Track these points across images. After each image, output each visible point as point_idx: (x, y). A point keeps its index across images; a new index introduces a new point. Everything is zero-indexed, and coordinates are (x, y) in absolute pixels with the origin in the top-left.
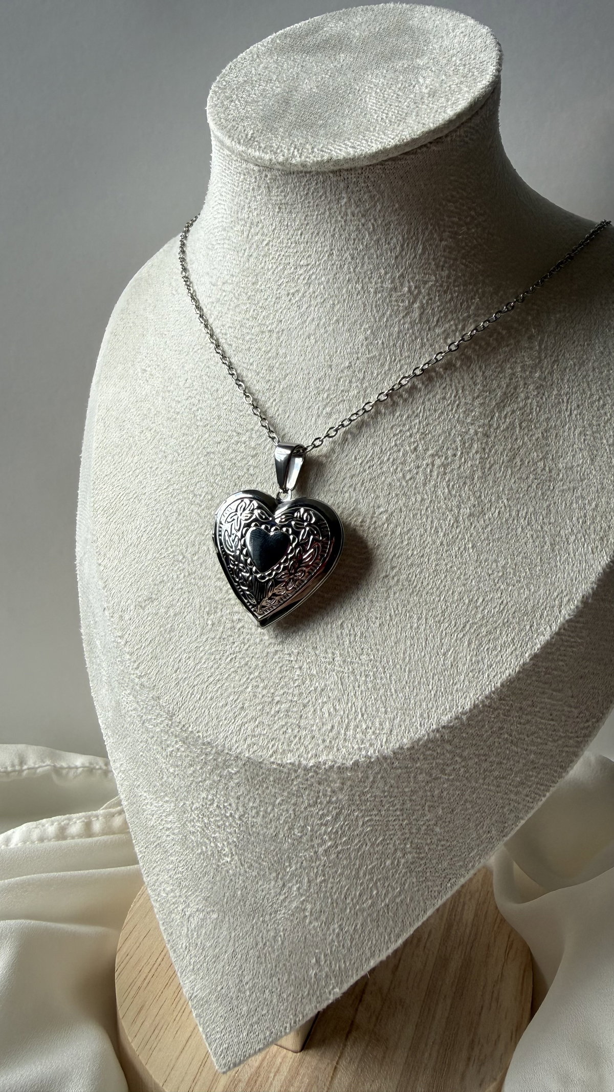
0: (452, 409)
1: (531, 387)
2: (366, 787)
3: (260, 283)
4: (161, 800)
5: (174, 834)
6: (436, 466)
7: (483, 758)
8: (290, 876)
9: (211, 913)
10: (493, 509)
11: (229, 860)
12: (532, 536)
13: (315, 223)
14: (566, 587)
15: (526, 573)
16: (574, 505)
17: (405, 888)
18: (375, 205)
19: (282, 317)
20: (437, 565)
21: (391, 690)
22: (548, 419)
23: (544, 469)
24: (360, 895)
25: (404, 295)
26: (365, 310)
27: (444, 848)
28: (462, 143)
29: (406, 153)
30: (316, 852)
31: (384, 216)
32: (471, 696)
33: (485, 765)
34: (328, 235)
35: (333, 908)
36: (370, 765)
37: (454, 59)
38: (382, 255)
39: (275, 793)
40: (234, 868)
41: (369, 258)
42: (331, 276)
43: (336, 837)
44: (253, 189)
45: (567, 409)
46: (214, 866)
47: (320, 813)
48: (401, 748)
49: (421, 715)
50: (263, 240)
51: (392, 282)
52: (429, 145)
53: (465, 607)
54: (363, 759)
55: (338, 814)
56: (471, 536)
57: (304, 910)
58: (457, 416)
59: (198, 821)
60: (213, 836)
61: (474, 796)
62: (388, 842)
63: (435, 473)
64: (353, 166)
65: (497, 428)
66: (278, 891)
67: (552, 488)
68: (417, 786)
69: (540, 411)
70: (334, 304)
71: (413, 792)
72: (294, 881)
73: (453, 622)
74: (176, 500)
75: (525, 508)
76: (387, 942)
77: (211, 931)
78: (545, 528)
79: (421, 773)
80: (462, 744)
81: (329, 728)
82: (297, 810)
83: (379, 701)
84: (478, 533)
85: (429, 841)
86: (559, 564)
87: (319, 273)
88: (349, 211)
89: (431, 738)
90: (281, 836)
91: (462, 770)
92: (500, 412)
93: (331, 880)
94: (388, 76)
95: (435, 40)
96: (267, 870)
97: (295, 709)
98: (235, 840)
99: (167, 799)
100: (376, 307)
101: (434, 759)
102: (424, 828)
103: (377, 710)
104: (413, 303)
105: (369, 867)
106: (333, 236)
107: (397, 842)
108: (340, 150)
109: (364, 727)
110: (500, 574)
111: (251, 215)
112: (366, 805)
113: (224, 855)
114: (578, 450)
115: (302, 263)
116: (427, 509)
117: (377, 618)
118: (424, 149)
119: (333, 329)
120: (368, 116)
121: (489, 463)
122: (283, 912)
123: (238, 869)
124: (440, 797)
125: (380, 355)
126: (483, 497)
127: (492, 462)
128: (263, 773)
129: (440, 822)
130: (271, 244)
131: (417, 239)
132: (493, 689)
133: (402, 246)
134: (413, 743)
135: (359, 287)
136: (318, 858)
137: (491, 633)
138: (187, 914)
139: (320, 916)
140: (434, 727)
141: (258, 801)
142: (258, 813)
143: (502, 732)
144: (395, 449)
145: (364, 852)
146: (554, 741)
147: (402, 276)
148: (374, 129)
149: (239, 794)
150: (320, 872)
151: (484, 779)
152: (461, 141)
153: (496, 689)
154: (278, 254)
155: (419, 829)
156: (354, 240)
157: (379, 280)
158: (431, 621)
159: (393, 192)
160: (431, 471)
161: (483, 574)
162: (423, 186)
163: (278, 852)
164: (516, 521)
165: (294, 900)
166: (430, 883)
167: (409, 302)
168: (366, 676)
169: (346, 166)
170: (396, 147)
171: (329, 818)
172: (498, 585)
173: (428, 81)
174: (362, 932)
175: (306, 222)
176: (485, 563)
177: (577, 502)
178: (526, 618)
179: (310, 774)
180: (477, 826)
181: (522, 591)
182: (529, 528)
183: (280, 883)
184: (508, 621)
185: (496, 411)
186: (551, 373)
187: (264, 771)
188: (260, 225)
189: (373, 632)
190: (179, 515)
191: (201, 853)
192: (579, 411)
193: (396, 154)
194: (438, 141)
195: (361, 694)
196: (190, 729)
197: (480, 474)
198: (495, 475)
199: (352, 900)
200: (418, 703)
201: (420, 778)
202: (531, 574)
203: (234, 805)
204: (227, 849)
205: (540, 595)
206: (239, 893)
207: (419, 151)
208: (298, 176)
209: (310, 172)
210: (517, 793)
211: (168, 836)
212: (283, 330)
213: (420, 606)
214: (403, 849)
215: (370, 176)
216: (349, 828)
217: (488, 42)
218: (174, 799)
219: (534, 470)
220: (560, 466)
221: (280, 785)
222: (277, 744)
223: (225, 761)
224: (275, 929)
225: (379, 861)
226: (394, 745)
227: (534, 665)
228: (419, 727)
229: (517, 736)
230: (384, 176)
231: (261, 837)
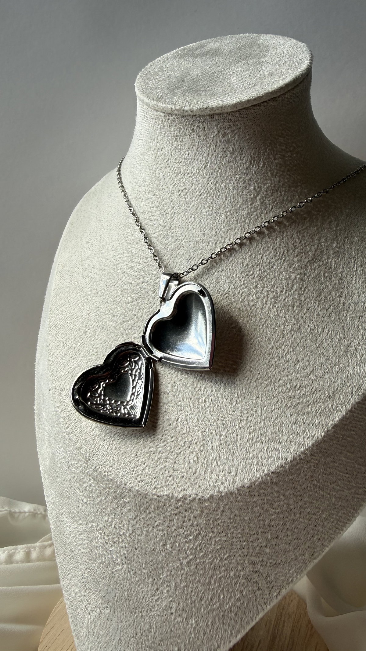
0: (280, 263)
1: (331, 252)
2: (218, 515)
3: (161, 185)
4: (77, 523)
5: (83, 548)
6: (269, 298)
7: (300, 498)
8: (163, 581)
9: (105, 609)
10: (306, 327)
11: (120, 568)
12: (332, 345)
13: (197, 147)
14: (355, 380)
15: (329, 369)
16: (360, 327)
17: (244, 594)
18: (234, 137)
19: (174, 205)
20: (269, 362)
21: (237, 445)
22: (342, 272)
23: (340, 303)
24: (211, 598)
25: (251, 191)
26: (226, 200)
27: (272, 565)
28: (288, 103)
29: (255, 105)
30: (181, 564)
31: (240, 143)
32: (292, 451)
33: (300, 504)
34: (205, 154)
35: (192, 608)
36: (221, 498)
37: (284, 58)
38: (238, 167)
39: (155, 517)
40: (123, 574)
41: (230, 169)
42: (206, 179)
43: (195, 553)
44: (160, 128)
45: (354, 267)
46: (110, 573)
47: (186, 533)
48: (243, 487)
49: (257, 464)
50: (165, 159)
51: (244, 183)
52: (268, 102)
53: (287, 390)
54: (216, 494)
55: (198, 535)
56: (292, 344)
57: (171, 608)
58: (283, 267)
59: (101, 538)
60: (110, 549)
61: (293, 526)
62: (232, 558)
63: (269, 303)
64: (221, 112)
65: (309, 276)
66: (153, 592)
67: (345, 315)
68: (253, 516)
69: (337, 267)
70: (207, 196)
71: (251, 520)
72: (165, 585)
73: (280, 401)
74: (101, 319)
75: (328, 327)
76: (230, 637)
77: (104, 622)
78: (341, 341)
79: (256, 506)
80: (285, 486)
81: (194, 471)
82: (169, 530)
83: (229, 453)
84: (296, 342)
85: (261, 559)
86: (350, 364)
87: (198, 177)
88: (218, 140)
89: (263, 480)
90: (157, 550)
91: (285, 506)
92: (311, 266)
93: (191, 585)
94: (244, 67)
95: (273, 50)
96: (146, 576)
97: (171, 457)
98: (125, 552)
99: (81, 522)
100: (233, 198)
101: (265, 496)
102: (257, 548)
103: (227, 459)
104: (256, 196)
105: (218, 577)
106: (208, 155)
107: (239, 558)
108: (214, 102)
109: (218, 470)
110: (311, 369)
111: (158, 144)
112: (217, 529)
113: (117, 564)
114: (361, 292)
115: (188, 172)
116: (263, 325)
117: (228, 396)
118: (265, 104)
119: (206, 212)
120: (232, 86)
121: (304, 297)
122: (156, 609)
123: (126, 575)
124: (269, 525)
125: (235, 227)
126: (300, 319)
127: (306, 297)
128: (147, 502)
129: (269, 545)
130: (169, 161)
131: (260, 158)
132: (307, 447)
133: (250, 161)
134: (251, 483)
135: (223, 186)
136: (182, 568)
137: (305, 409)
138: (89, 609)
139: (182, 614)
140: (266, 472)
141: (142, 523)
142: (142, 532)
143: (312, 479)
144: (243, 286)
145: (215, 565)
146: (349, 489)
147: (250, 180)
148: (235, 92)
149: (130, 518)
150: (183, 579)
151: (300, 514)
152: (288, 101)
153: (309, 447)
154: (174, 167)
155: (254, 549)
156: (221, 157)
157: (236, 182)
158: (264, 399)
159: (245, 128)
160: (266, 301)
161: (300, 369)
162: (264, 126)
163: (155, 563)
164: (321, 335)
165: (165, 600)
166: (261, 592)
167: (254, 195)
168: (220, 436)
169: (217, 112)
170: (248, 101)
171: (191, 537)
172: (310, 377)
173: (268, 69)
174: (212, 628)
175: (192, 147)
176: (301, 361)
177: (362, 325)
178: (328, 399)
179: (179, 504)
180: (295, 549)
181: (326, 381)
182: (330, 340)
183: (155, 586)
184: (316, 401)
185: (308, 265)
186: (344, 244)
187: (148, 501)
188: (164, 150)
189: (226, 406)
190: (102, 328)
191: (101, 563)
192: (362, 268)
193: (248, 106)
194: (274, 99)
195: (216, 447)
196: (99, 470)
197: (298, 304)
198: (308, 305)
199: (206, 602)
200: (255, 455)
201: (256, 509)
202: (332, 370)
203: (126, 526)
204: (119, 560)
205: (338, 384)
206: (126, 593)
207: (262, 104)
208: (188, 118)
209: (195, 116)
210: (323, 526)
211: (80, 550)
212: (175, 213)
213: (257, 389)
214: (243, 564)
215: (232, 118)
216: (205, 546)
217: (304, 50)
218: (85, 522)
219: (333, 303)
220: (350, 301)
221: (158, 512)
222: (157, 481)
223: (122, 493)
224: (150, 623)
225: (226, 573)
226: (238, 484)
227: (334, 432)
228: (255, 472)
229: (323, 484)
230: (240, 119)
231: (144, 551)
